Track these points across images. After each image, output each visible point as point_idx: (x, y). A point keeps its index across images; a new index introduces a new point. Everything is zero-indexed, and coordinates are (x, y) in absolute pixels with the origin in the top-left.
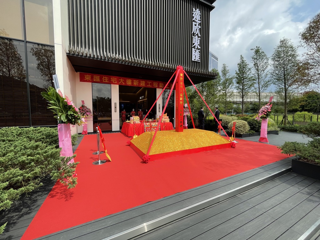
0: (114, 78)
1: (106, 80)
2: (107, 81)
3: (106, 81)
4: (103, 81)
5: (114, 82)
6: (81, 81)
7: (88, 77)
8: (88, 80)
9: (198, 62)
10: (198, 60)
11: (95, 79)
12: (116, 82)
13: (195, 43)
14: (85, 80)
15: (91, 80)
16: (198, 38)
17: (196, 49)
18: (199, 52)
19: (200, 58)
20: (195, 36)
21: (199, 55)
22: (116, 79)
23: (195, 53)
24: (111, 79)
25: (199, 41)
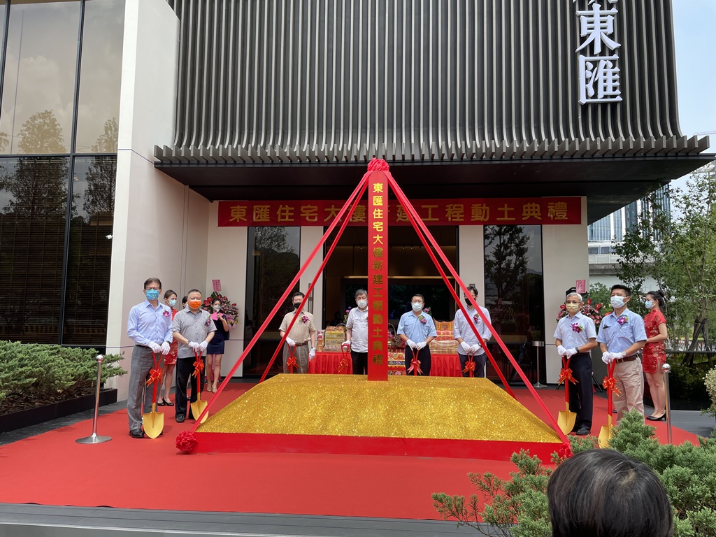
0: (309, 206)
1: (287, 214)
2: (290, 217)
3: (287, 219)
4: (279, 220)
5: (310, 217)
6: (220, 224)
7: (238, 212)
8: (238, 221)
9: (614, 105)
10: (614, 96)
11: (257, 214)
12: (316, 220)
13: (589, 35)
14: (231, 220)
15: (246, 220)
16: (606, 12)
17: (596, 55)
18: (613, 62)
19: (622, 88)
20: (591, 8)
21: (614, 74)
22: (316, 208)
23: (592, 71)
24: (302, 210)
25: (610, 19)
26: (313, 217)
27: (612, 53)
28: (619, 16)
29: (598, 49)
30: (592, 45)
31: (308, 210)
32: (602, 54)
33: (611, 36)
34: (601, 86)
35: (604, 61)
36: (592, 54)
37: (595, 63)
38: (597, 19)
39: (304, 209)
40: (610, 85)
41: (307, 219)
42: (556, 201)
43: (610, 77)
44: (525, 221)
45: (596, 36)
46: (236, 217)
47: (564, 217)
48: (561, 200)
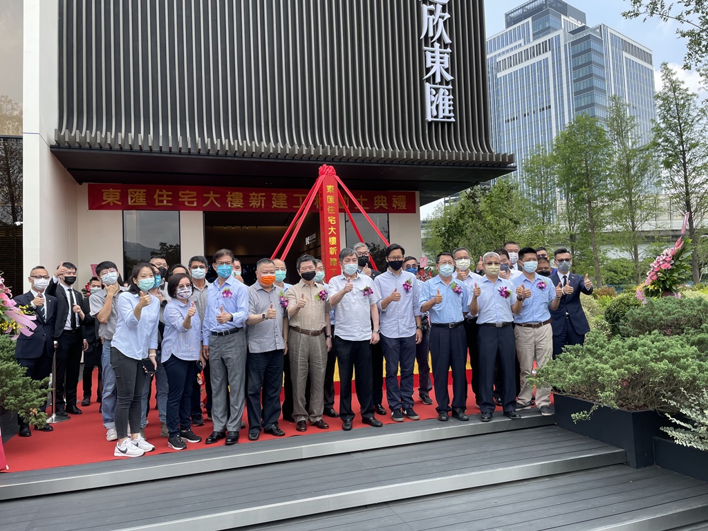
0: (187, 192)
1: (165, 198)
2: (168, 202)
3: (165, 203)
4: (157, 204)
5: (189, 202)
6: (91, 207)
7: (111, 195)
8: (111, 204)
9: (449, 124)
10: (449, 118)
11: (132, 199)
12: (195, 204)
13: (432, 67)
14: (103, 204)
15: (120, 203)
16: (443, 50)
17: (436, 84)
18: (448, 90)
19: (454, 111)
20: (433, 46)
21: (449, 100)
22: (195, 194)
23: (435, 96)
24: (180, 195)
25: (447, 57)
26: (193, 202)
27: (447, 83)
28: (452, 55)
29: (438, 79)
30: (434, 75)
31: (186, 196)
32: (441, 83)
33: (447, 70)
34: (441, 108)
35: (443, 89)
36: (434, 83)
37: (437, 90)
38: (437, 55)
39: (183, 194)
40: (447, 109)
41: (186, 203)
42: (398, 194)
43: (447, 103)
44: (377, 209)
45: (437, 69)
46: (110, 200)
47: (404, 207)
48: (401, 194)
